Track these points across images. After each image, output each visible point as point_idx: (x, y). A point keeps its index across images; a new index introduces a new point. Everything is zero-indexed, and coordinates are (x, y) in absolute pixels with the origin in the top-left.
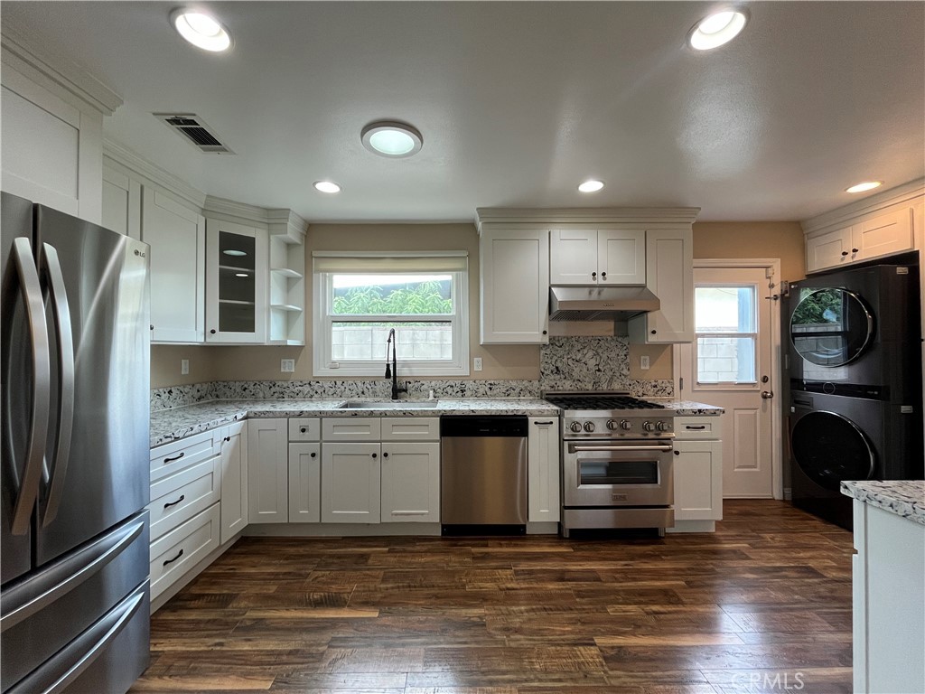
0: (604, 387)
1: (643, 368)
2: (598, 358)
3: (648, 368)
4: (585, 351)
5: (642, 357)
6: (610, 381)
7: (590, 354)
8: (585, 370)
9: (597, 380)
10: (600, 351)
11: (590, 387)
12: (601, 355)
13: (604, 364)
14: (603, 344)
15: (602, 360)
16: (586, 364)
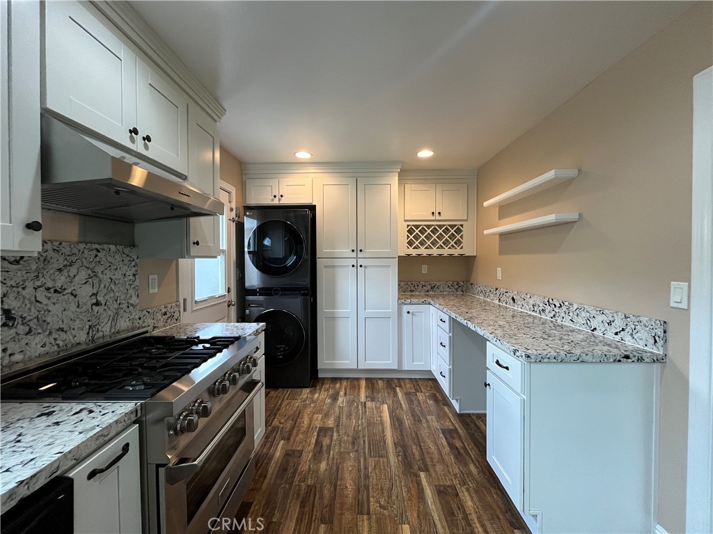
0: (106, 331)
1: (151, 291)
2: (96, 281)
3: (156, 290)
4: (73, 271)
5: (151, 277)
6: (115, 319)
7: (83, 275)
8: (73, 307)
9: (94, 322)
10: (99, 269)
11: (82, 337)
12: (100, 276)
13: (105, 291)
14: (104, 259)
15: (102, 286)
16: (75, 296)
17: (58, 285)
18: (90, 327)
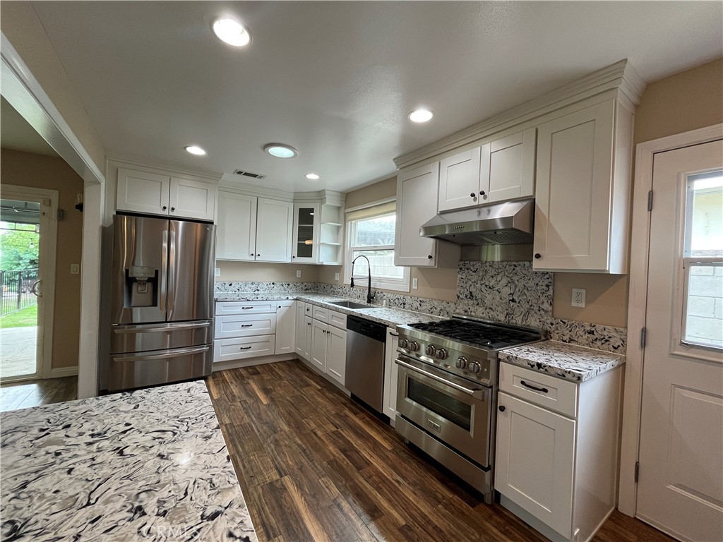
0: (519, 321)
1: (574, 304)
2: (513, 286)
3: (583, 305)
4: (499, 278)
5: (574, 291)
6: (527, 314)
7: (505, 281)
8: (498, 298)
9: (510, 311)
10: (515, 278)
11: (502, 318)
12: (517, 283)
13: (519, 293)
14: (519, 271)
15: (517, 290)
16: (499, 292)
17: (491, 284)
18: (507, 314)
